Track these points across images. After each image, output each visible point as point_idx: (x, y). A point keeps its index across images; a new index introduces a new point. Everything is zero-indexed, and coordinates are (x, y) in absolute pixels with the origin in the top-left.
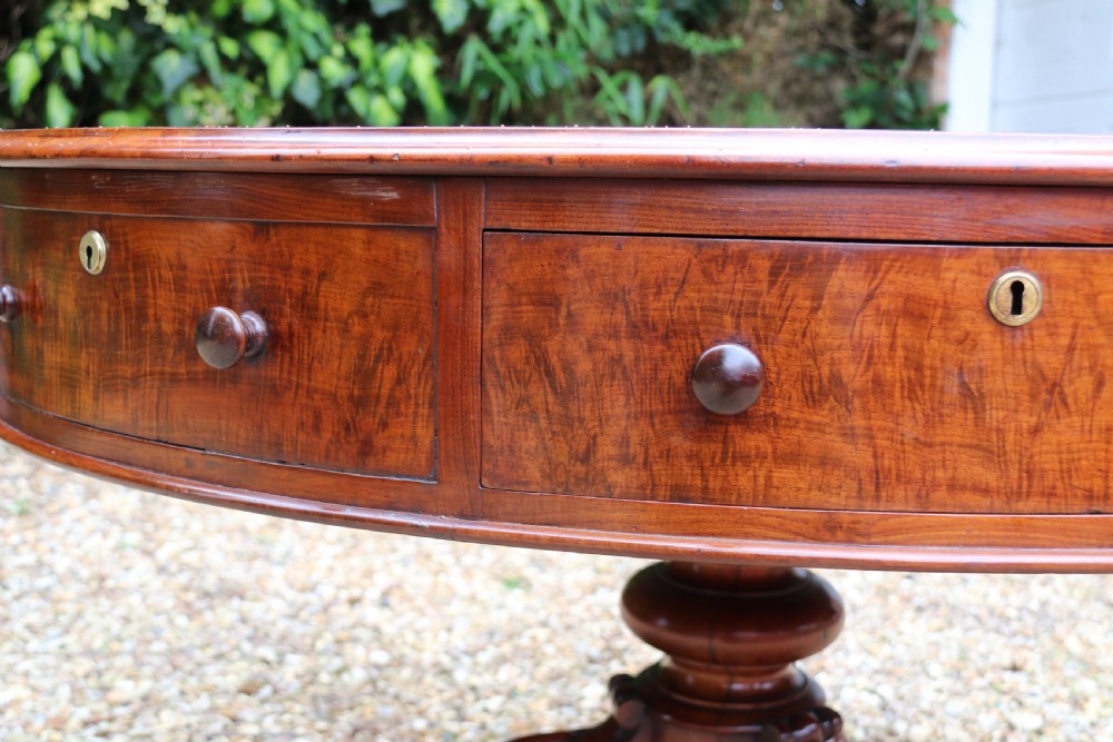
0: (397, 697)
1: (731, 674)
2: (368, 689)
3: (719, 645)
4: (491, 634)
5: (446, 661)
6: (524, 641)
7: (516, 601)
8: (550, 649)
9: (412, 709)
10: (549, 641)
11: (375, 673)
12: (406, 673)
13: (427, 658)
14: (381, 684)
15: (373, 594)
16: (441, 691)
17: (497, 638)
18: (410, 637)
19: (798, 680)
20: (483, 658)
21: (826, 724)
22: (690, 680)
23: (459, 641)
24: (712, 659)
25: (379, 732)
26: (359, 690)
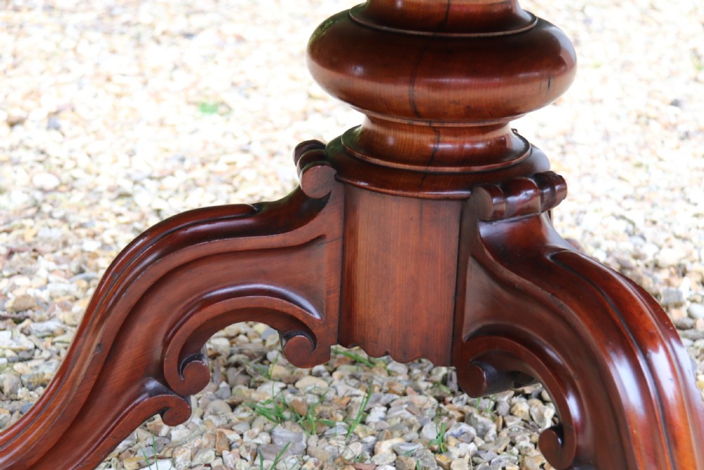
0: (64, 219)
1: (436, 131)
2: (31, 212)
3: (422, 92)
4: (183, 160)
5: (127, 186)
6: (221, 167)
7: (212, 126)
8: (249, 174)
9: (83, 232)
10: (250, 166)
11: (39, 196)
12: (77, 197)
13: (103, 184)
14: (46, 208)
15: (38, 115)
16: (119, 215)
17: (187, 164)
18: (84, 161)
19: (516, 144)
20: (169, 183)
21: (547, 190)
22: (391, 141)
23: (142, 166)
24: (414, 112)
25: (41, 254)
26: (20, 213)
